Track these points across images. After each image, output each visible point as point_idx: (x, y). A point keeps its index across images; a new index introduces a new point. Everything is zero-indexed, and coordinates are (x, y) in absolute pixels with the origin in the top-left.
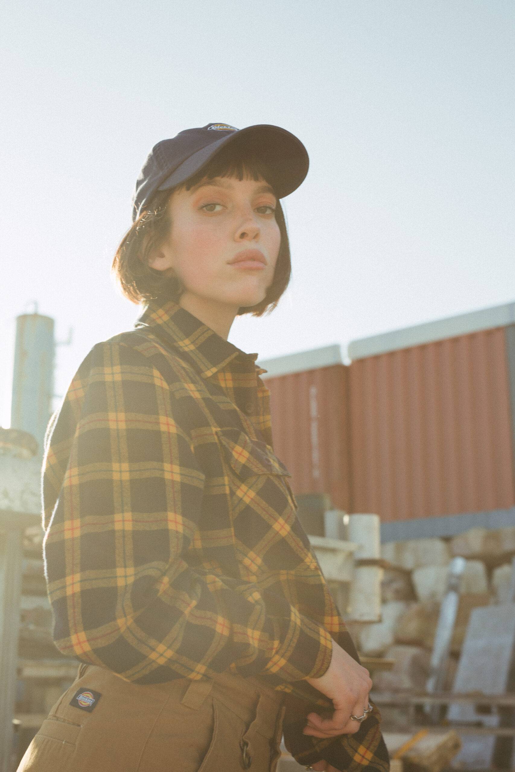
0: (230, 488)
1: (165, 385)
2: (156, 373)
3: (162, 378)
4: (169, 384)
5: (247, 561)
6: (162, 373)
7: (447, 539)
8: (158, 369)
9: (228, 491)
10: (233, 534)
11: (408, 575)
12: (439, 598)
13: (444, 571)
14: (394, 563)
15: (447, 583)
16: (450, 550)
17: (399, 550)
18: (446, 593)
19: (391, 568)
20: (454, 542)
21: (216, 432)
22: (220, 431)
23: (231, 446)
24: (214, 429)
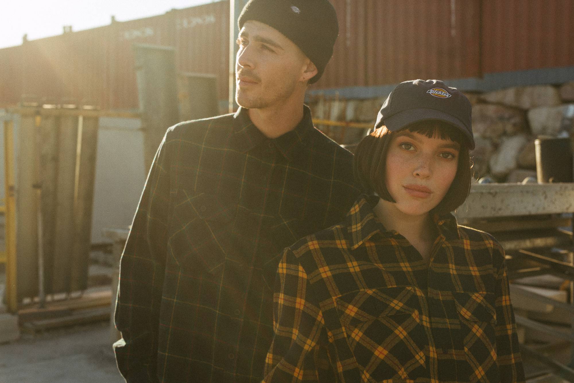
0: (347, 333)
1: (305, 276)
2: (301, 268)
3: (304, 271)
4: (307, 274)
5: (363, 377)
6: (304, 268)
7: (557, 86)
8: (302, 265)
10: (356, 361)
11: (524, 113)
12: (549, 131)
13: (554, 111)
14: (514, 104)
15: (562, 124)
16: (559, 95)
17: (518, 94)
18: (560, 131)
19: (511, 107)
20: (563, 88)
21: (336, 299)
22: (339, 298)
23: (346, 306)
24: (334, 298)
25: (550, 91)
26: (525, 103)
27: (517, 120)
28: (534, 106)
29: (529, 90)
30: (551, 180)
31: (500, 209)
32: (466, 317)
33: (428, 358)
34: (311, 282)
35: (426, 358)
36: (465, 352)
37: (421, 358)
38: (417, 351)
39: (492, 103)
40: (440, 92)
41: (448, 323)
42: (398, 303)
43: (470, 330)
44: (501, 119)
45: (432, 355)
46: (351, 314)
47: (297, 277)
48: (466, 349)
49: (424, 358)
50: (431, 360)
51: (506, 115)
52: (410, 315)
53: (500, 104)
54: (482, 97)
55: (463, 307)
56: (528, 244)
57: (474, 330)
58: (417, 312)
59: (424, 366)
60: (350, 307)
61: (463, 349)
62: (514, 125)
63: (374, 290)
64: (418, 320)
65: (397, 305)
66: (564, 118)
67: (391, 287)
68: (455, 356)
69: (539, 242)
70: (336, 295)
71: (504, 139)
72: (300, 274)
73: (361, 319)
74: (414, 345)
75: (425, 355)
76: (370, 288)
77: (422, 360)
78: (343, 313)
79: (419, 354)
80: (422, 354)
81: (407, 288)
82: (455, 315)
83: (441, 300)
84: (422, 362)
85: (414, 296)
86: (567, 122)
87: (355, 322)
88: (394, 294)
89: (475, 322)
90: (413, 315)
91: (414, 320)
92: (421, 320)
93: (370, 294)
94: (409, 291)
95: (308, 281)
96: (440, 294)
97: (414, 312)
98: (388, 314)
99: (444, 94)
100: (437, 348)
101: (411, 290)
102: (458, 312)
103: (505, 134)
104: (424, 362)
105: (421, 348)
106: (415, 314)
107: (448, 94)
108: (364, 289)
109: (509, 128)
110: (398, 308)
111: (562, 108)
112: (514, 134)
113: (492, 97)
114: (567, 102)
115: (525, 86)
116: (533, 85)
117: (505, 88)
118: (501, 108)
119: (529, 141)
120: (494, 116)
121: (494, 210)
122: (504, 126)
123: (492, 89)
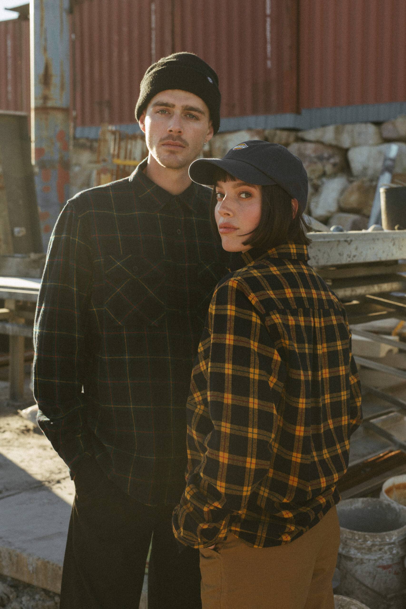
7: (378, 124)
11: (344, 152)
12: (370, 172)
13: (375, 150)
14: (334, 143)
15: (384, 165)
16: (381, 134)
17: (338, 132)
18: (382, 172)
19: (330, 146)
20: (384, 126)
25: (371, 129)
26: (346, 142)
27: (336, 159)
28: (354, 145)
29: (349, 127)
30: (396, 227)
31: (354, 256)
39: (310, 142)
44: (320, 158)
51: (326, 155)
53: (318, 142)
54: (300, 134)
56: (376, 289)
62: (334, 165)
66: (386, 159)
69: (386, 287)
71: (324, 180)
86: (389, 163)
103: (324, 174)
109: (329, 168)
111: (384, 147)
112: (334, 175)
113: (311, 135)
114: (388, 141)
115: (344, 123)
116: (353, 123)
117: (324, 126)
118: (320, 147)
119: (351, 182)
120: (313, 155)
121: (350, 257)
122: (324, 166)
123: (311, 127)
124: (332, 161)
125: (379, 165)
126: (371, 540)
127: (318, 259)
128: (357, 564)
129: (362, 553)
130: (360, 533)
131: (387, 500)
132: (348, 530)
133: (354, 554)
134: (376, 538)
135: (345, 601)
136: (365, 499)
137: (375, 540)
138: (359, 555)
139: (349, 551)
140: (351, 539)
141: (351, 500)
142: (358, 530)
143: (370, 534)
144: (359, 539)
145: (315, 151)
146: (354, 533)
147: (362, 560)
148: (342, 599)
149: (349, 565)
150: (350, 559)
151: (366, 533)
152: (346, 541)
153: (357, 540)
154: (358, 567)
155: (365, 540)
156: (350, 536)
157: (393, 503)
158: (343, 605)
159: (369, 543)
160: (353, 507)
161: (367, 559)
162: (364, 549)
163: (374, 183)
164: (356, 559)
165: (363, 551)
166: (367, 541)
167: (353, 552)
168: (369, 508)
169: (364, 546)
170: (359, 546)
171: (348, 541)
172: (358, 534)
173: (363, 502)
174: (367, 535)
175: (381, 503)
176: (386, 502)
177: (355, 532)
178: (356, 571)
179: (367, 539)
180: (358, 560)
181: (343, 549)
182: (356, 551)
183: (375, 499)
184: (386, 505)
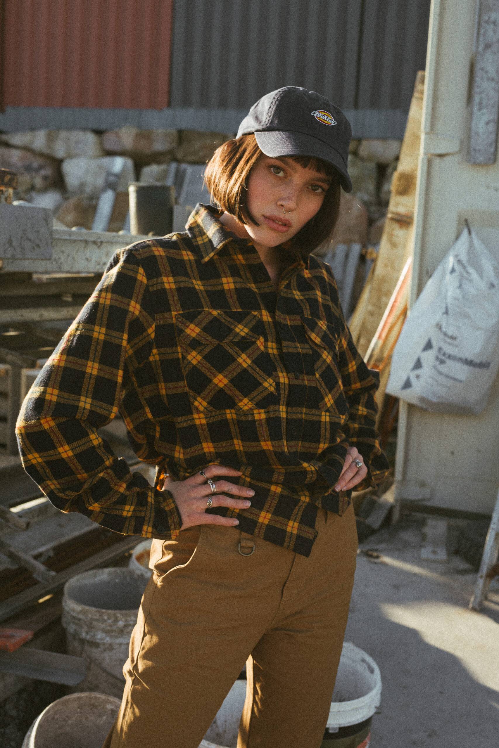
0: (182, 355)
1: (145, 280)
2: (141, 270)
3: (144, 275)
4: (148, 279)
5: (196, 403)
6: (145, 271)
7: (99, 132)
8: (143, 267)
9: (180, 356)
10: (186, 385)
11: (58, 163)
12: (88, 189)
13: (94, 163)
14: (45, 151)
15: (106, 181)
16: (101, 144)
17: (50, 139)
18: (104, 190)
19: (41, 155)
20: (106, 136)
21: (176, 315)
22: (180, 314)
23: (187, 324)
24: (174, 313)
25: (91, 138)
26: (60, 151)
27: (48, 171)
28: (70, 156)
29: (63, 134)
30: (150, 234)
32: (316, 341)
33: (278, 384)
34: (151, 289)
35: (276, 385)
36: (316, 378)
37: (270, 385)
38: (265, 378)
39: (16, 147)
40: (326, 117)
41: (300, 348)
42: (243, 328)
43: (320, 356)
44: (28, 169)
45: (282, 380)
46: (191, 335)
47: (135, 279)
48: (317, 375)
49: (274, 385)
50: (282, 386)
51: (35, 165)
52: (254, 343)
53: (26, 149)
54: (4, 137)
55: (313, 332)
57: (324, 356)
58: (262, 339)
59: (275, 393)
60: (192, 326)
61: (315, 375)
62: (45, 178)
63: (219, 311)
64: (262, 348)
65: (242, 330)
66: (109, 174)
67: (235, 310)
68: (306, 382)
70: (177, 311)
71: (34, 194)
72: (139, 277)
73: (203, 342)
74: (261, 373)
75: (274, 381)
76: (215, 308)
77: (272, 387)
78: (181, 331)
79: (268, 381)
80: (271, 381)
81: (253, 312)
82: (304, 339)
83: (289, 324)
84: (272, 389)
85: (261, 323)
86: (112, 179)
87: (195, 344)
88: (239, 318)
89: (325, 349)
90: (258, 343)
91: (258, 348)
92: (266, 347)
93: (215, 315)
94: (255, 316)
95: (147, 286)
96: (288, 319)
97: (259, 339)
98: (232, 339)
99: (330, 120)
100: (287, 372)
101: (256, 315)
102: (308, 336)
103: (33, 188)
104: (275, 388)
105: (270, 375)
106: (261, 340)
107: (334, 120)
108: (209, 308)
109: (38, 182)
110: (243, 334)
111: (106, 161)
112: (45, 190)
113: (17, 139)
114: (110, 153)
115: (59, 129)
116: (70, 128)
117: (33, 129)
118: (28, 154)
119: (66, 199)
120: (19, 164)
121: (99, 264)
122: (33, 178)
123: (17, 129)
124: (43, 172)
125: (100, 182)
126: (124, 619)
127: (61, 263)
128: (105, 650)
129: (111, 637)
130: (109, 611)
131: (140, 570)
132: (94, 609)
133: (102, 639)
134: (130, 617)
135: (99, 698)
136: (112, 569)
137: (129, 619)
138: (108, 640)
139: (94, 636)
140: (97, 620)
141: (94, 571)
142: (107, 608)
143: (124, 612)
144: (109, 619)
145: (22, 159)
146: (103, 613)
147: (111, 645)
148: (96, 697)
149: (95, 653)
150: (96, 645)
151: (117, 611)
152: (91, 623)
153: (105, 621)
154: (106, 655)
155: (116, 620)
156: (97, 616)
157: (146, 572)
158: (97, 704)
159: (121, 623)
160: (97, 580)
161: (118, 644)
162: (113, 631)
163: (94, 202)
164: (104, 644)
165: (113, 634)
166: (118, 621)
167: (100, 636)
168: (117, 580)
169: (114, 627)
170: (109, 628)
171: (95, 623)
172: (107, 613)
173: (109, 574)
174: (119, 614)
175: (132, 573)
176: (138, 572)
177: (104, 611)
178: (103, 660)
179: (119, 619)
180: (107, 646)
181: (87, 633)
182: (104, 635)
183: (124, 569)
184: (139, 576)
